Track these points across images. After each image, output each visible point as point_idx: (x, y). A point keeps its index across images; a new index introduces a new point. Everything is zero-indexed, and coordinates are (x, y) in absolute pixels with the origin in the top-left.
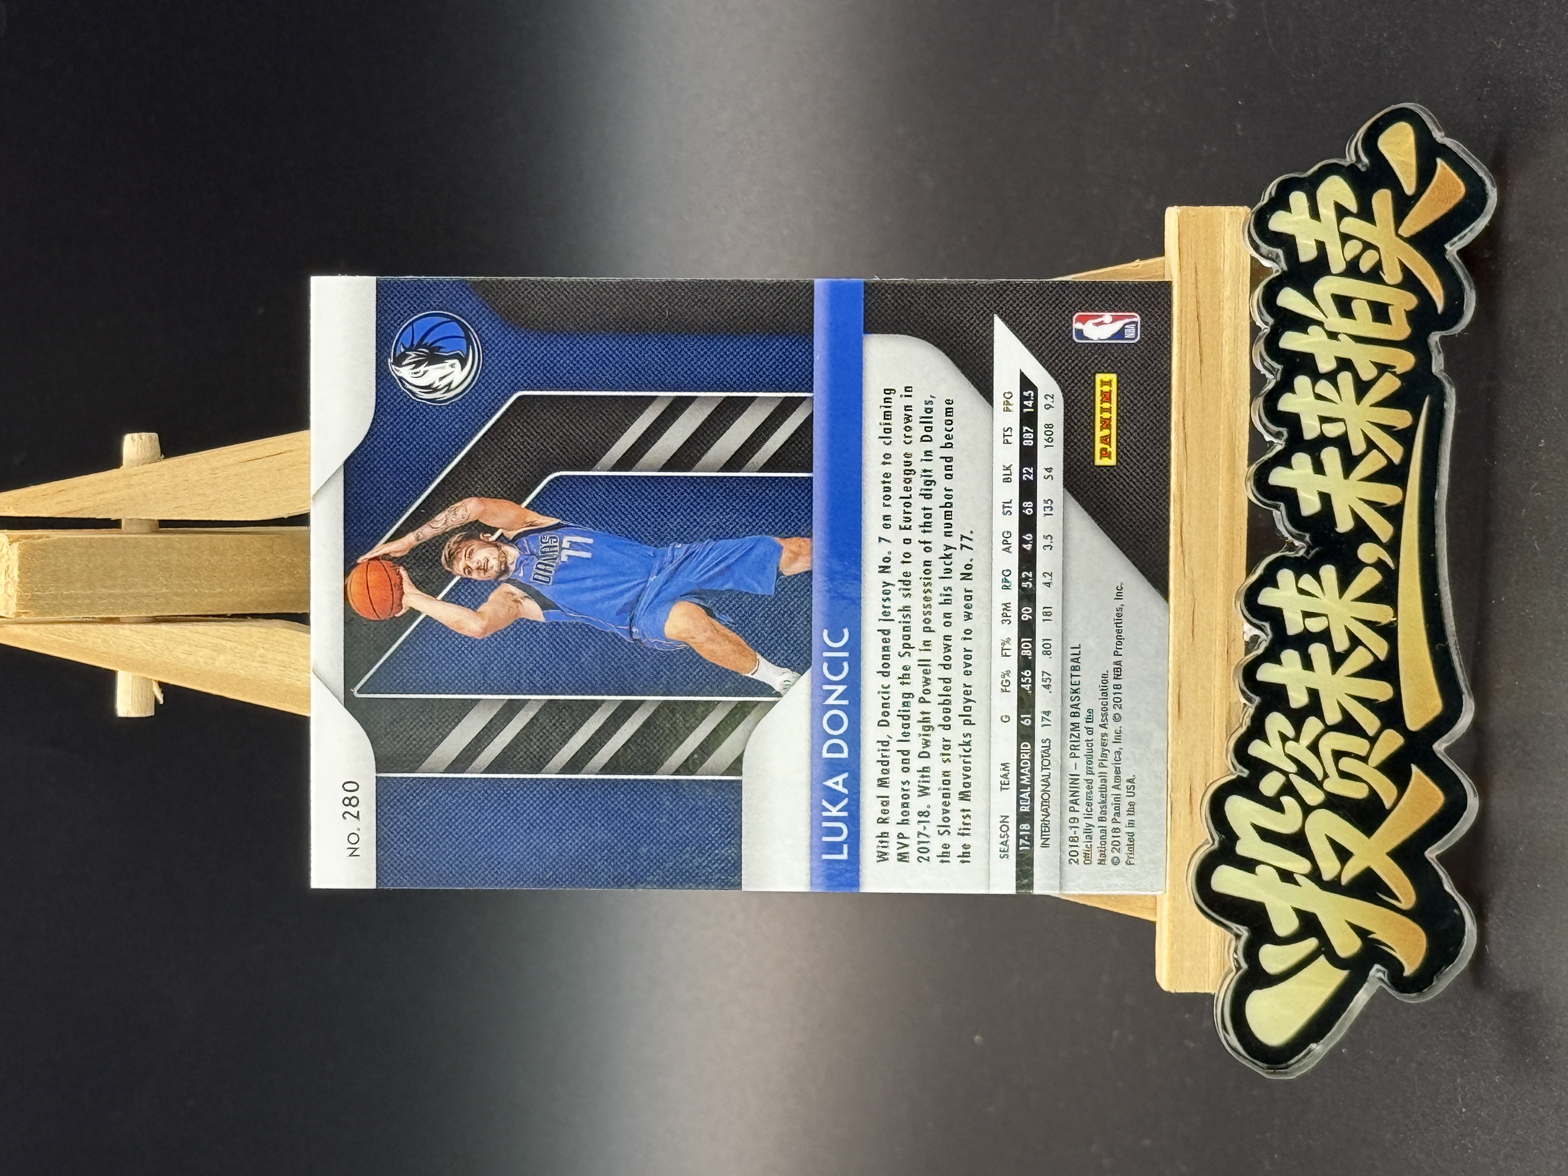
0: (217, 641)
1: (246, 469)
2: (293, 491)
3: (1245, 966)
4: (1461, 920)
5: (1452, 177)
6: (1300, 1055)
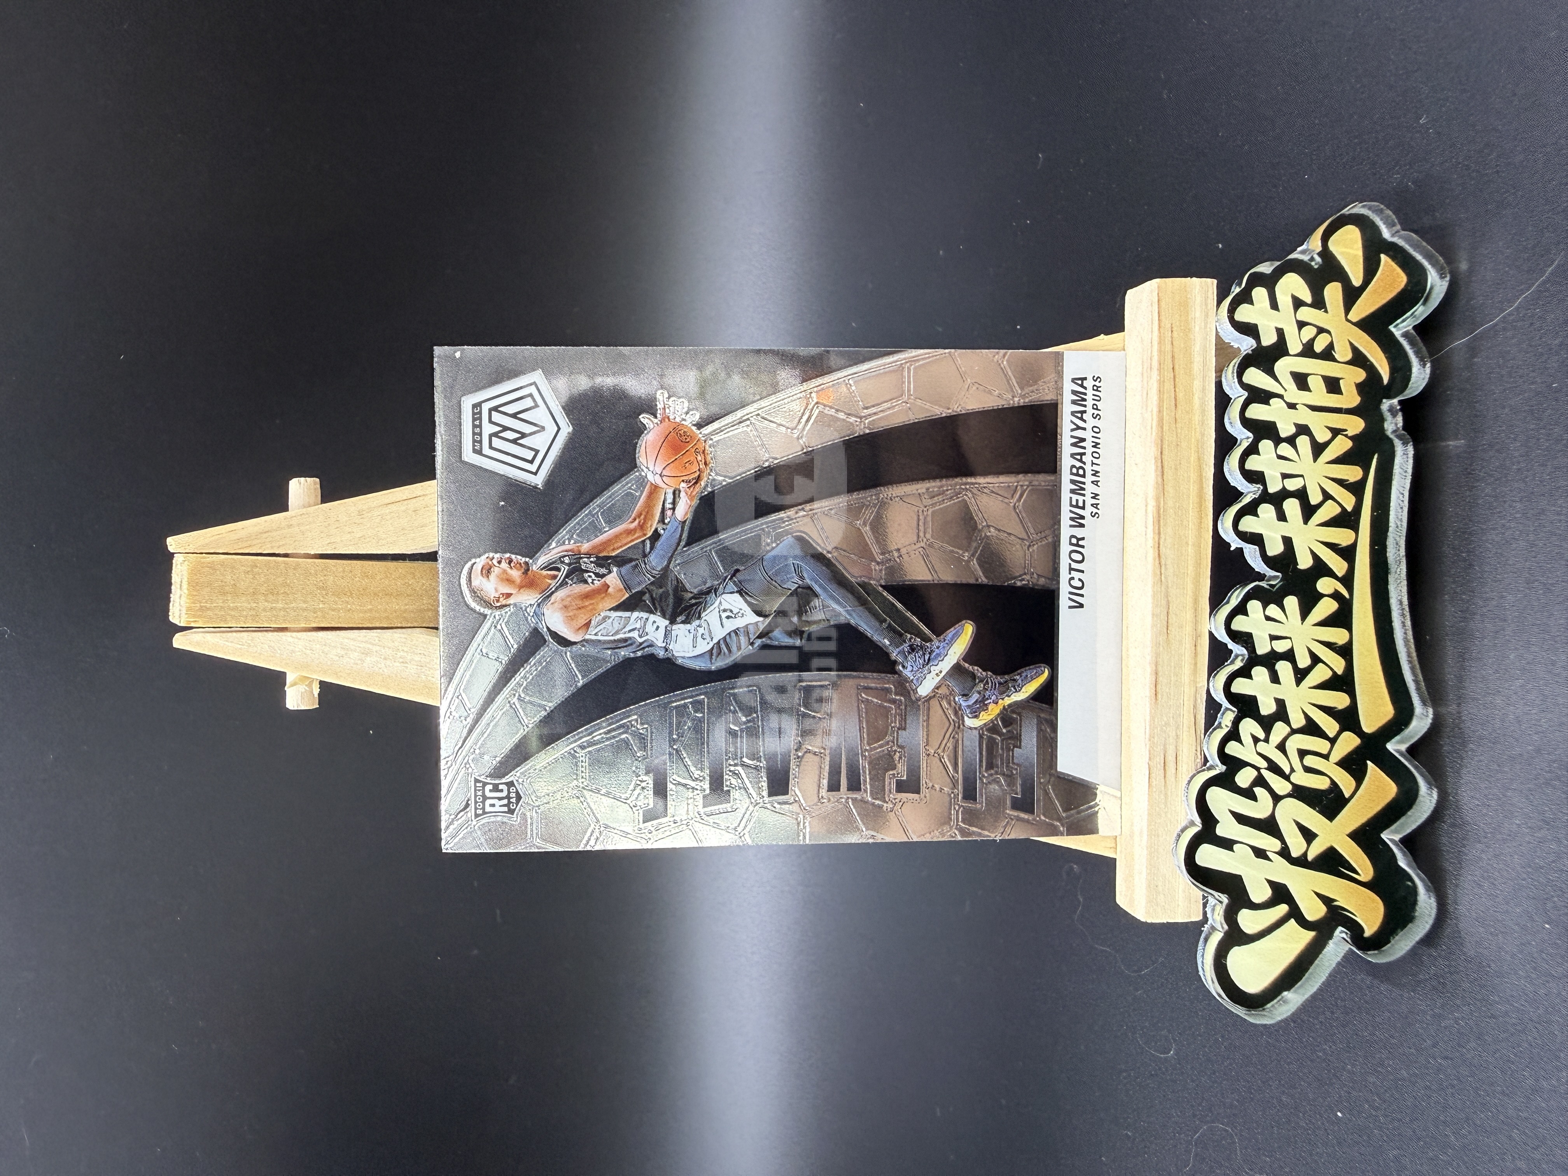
1: (388, 511)
2: (426, 528)
3: (1226, 927)
4: (1414, 891)
5: (1395, 270)
6: (1275, 1001)
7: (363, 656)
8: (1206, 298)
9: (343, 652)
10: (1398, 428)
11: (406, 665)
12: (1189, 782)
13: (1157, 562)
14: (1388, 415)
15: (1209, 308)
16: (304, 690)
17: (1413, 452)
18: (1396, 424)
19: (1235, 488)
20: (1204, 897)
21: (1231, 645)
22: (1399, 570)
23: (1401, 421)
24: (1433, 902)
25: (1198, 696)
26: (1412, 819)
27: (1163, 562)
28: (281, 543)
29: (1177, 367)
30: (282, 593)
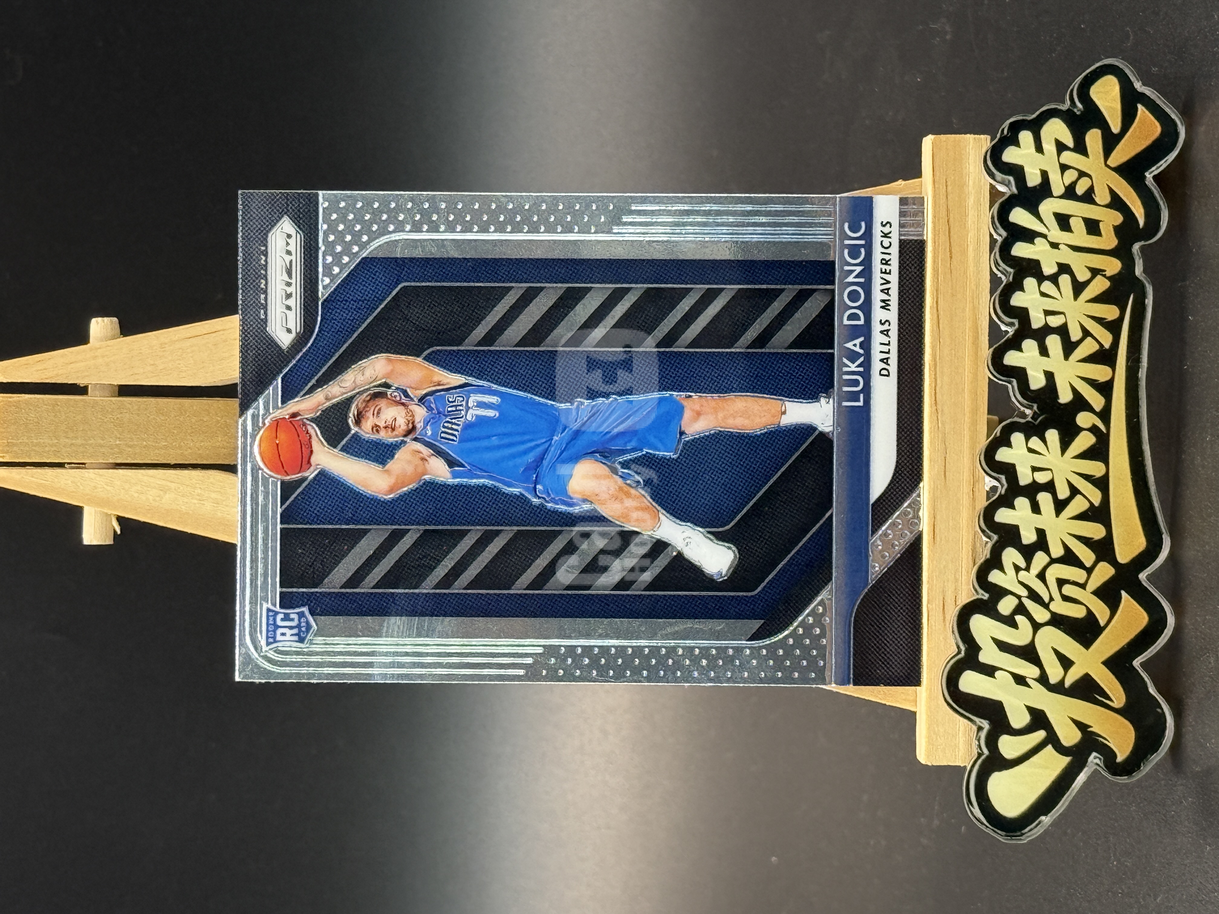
0: (164, 483)
1: (188, 345)
3: (987, 753)
4: (1162, 717)
5: (1150, 119)
6: (1032, 825)
7: (162, 493)
9: (143, 489)
11: (202, 502)
14: (1137, 258)
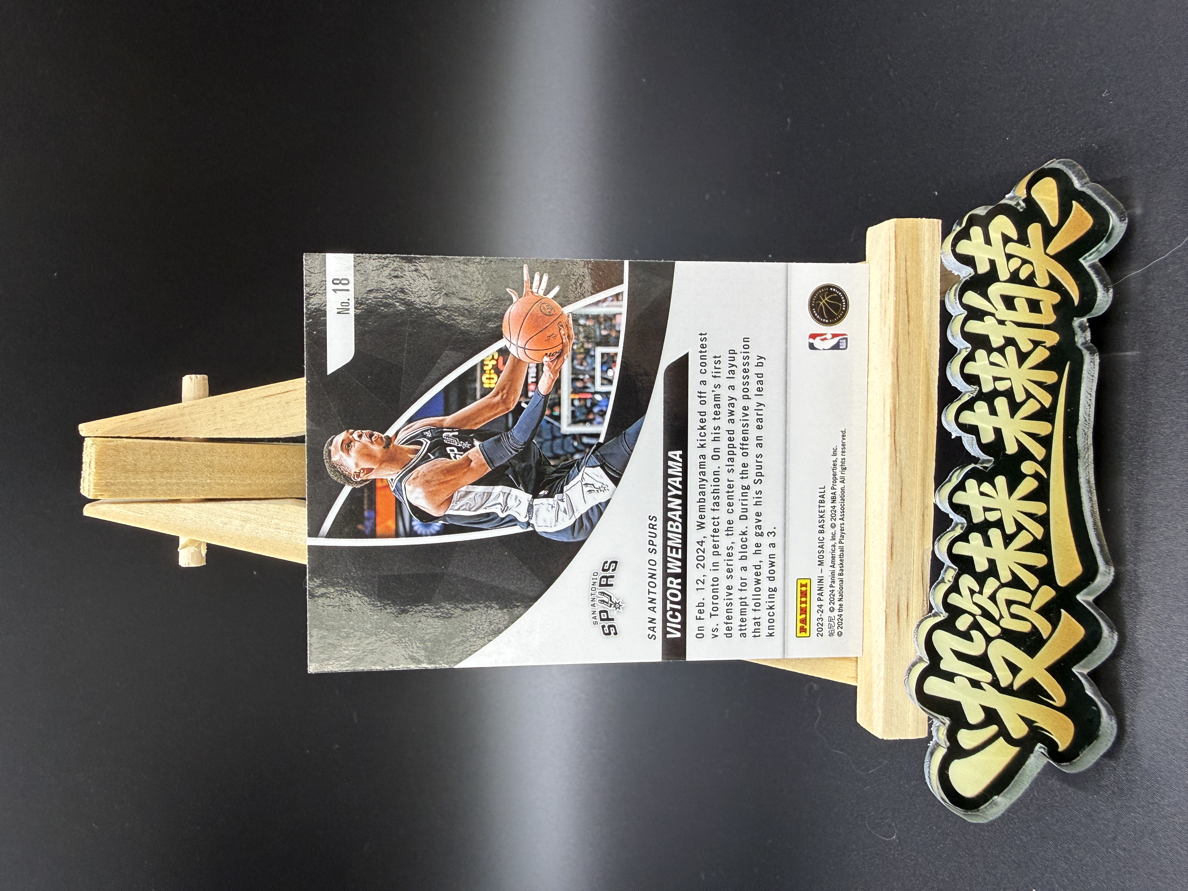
1: (264, 403)
2: (296, 417)
3: (948, 744)
4: (1098, 713)
5: (1084, 213)
6: (987, 804)
7: (243, 523)
8: (933, 235)
9: (226, 520)
10: (1087, 341)
11: (279, 530)
12: (918, 626)
13: (893, 447)
14: (1078, 331)
15: (935, 242)
16: (193, 551)
17: (1099, 361)
18: (1085, 338)
19: (955, 388)
20: (929, 719)
21: (952, 515)
22: (1087, 455)
23: (1090, 336)
24: (1114, 723)
25: (925, 558)
26: (1097, 656)
27: (898, 448)
28: (175, 429)
29: (910, 290)
30: (176, 471)
